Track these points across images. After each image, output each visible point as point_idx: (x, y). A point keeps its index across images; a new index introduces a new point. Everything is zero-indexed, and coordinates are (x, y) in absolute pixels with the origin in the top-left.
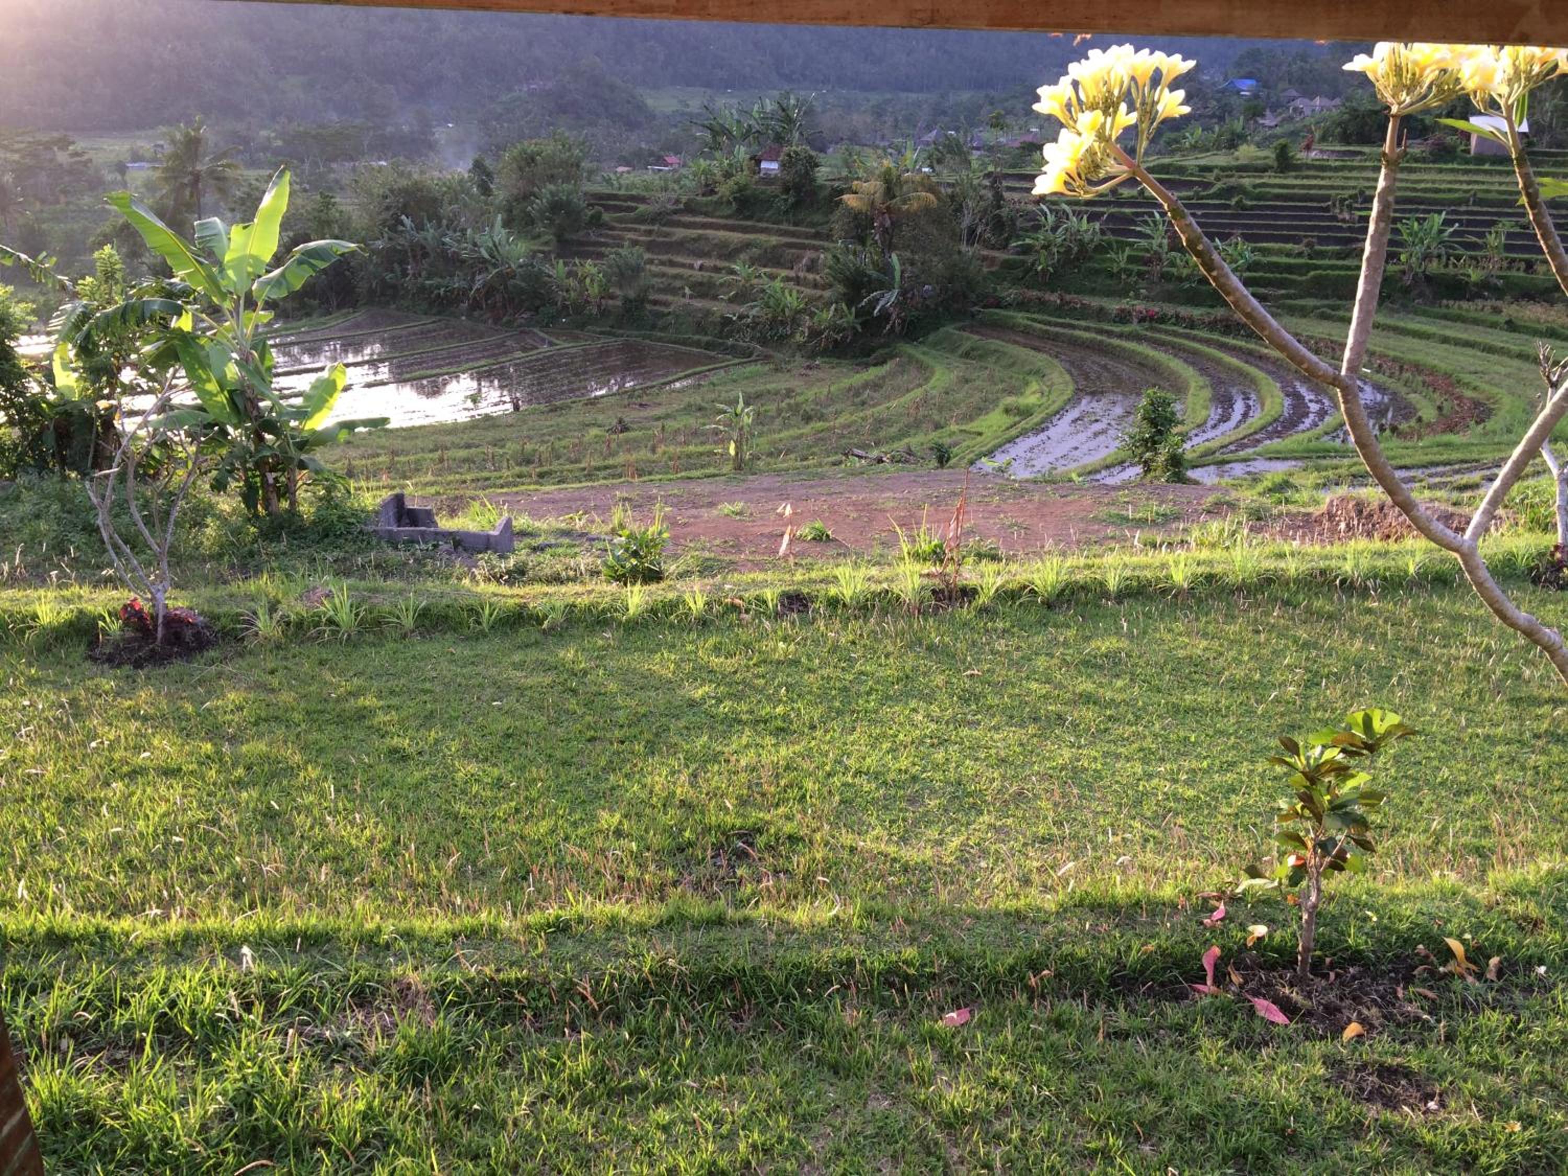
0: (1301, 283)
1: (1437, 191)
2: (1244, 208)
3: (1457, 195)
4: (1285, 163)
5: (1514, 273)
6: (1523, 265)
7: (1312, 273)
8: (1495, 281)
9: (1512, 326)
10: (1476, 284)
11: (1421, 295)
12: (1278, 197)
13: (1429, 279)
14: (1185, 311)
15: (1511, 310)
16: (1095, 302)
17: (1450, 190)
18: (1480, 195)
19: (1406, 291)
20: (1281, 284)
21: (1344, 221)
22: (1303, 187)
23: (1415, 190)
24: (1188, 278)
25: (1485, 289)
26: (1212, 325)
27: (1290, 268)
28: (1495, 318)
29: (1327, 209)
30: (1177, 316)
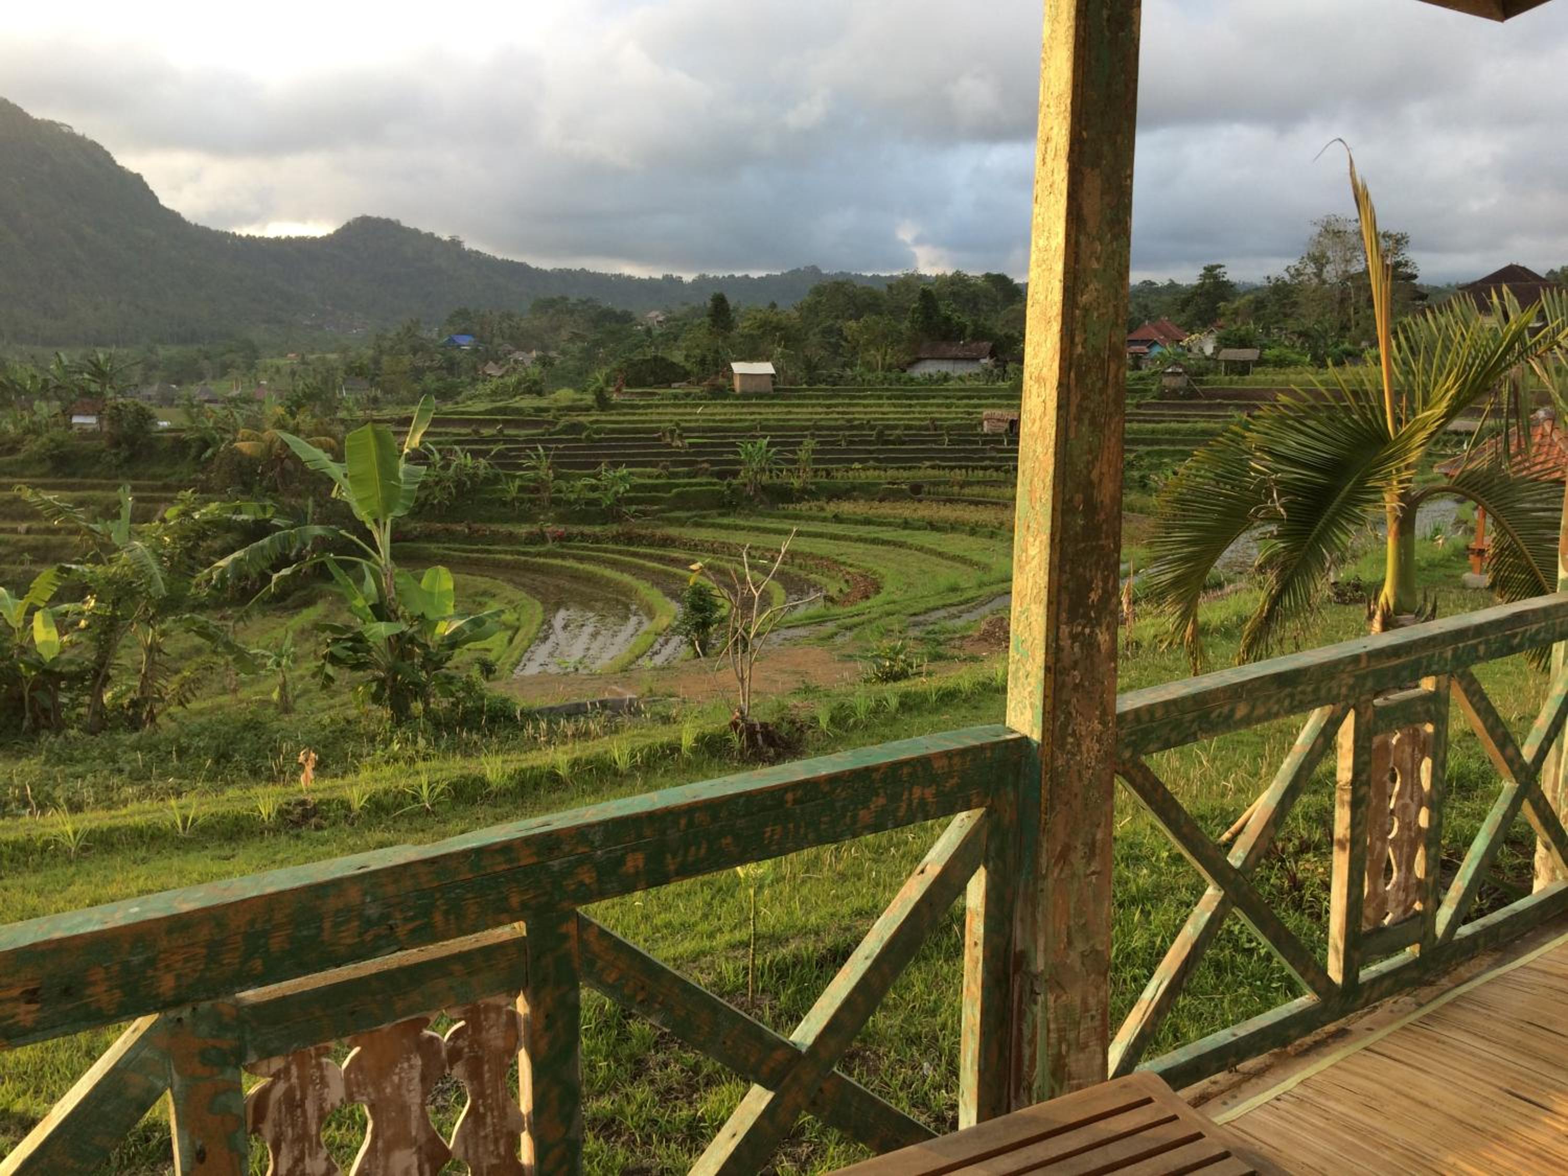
0: (669, 499)
1: (731, 421)
2: (593, 441)
3: (747, 424)
4: (603, 403)
5: (818, 480)
6: (824, 473)
7: (675, 491)
8: (810, 487)
9: (837, 519)
10: (798, 491)
11: (761, 502)
12: (613, 431)
13: (764, 488)
14: (587, 530)
15: (832, 508)
16: (504, 528)
17: (741, 420)
18: (764, 423)
19: (750, 499)
20: (653, 501)
21: (678, 447)
22: (630, 422)
23: (714, 421)
24: (576, 501)
25: (805, 494)
26: (616, 539)
27: (655, 488)
28: (823, 514)
29: (659, 439)
30: (582, 534)
